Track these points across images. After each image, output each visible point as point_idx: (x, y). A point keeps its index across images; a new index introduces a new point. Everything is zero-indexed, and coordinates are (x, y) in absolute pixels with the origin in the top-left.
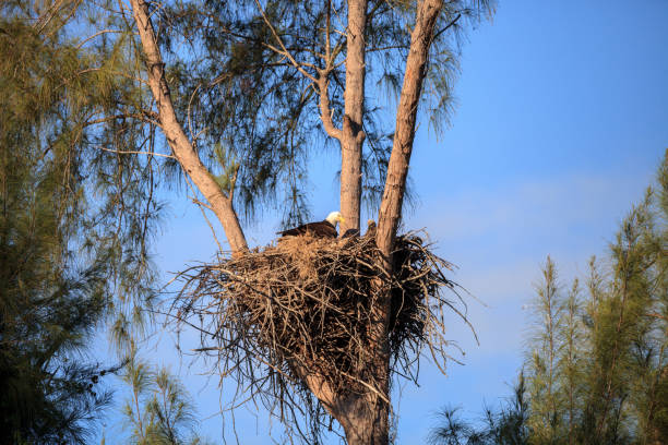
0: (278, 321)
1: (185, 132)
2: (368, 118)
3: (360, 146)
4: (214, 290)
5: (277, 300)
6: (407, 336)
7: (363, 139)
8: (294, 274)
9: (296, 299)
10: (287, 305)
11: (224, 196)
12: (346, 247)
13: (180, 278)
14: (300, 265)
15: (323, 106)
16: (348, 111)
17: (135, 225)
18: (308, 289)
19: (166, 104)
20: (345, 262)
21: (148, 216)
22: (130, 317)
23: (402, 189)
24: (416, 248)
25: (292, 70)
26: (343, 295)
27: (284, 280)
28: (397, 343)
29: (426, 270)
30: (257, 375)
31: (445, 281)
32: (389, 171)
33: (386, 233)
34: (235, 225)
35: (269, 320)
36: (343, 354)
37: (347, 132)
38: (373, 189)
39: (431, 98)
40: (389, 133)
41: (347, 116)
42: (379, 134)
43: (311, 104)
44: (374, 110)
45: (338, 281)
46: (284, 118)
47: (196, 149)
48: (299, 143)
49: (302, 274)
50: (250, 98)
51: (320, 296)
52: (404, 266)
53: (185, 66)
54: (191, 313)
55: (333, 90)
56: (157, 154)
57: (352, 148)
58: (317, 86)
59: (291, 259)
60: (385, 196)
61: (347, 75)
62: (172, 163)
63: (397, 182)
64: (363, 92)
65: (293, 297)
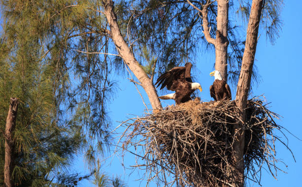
0: (180, 149)
1: (126, 42)
2: (230, 32)
3: (226, 48)
4: (143, 132)
5: (179, 137)
6: (255, 157)
7: (228, 44)
8: (190, 121)
9: (190, 136)
10: (184, 140)
11: (148, 77)
12: (219, 106)
13: (124, 125)
14: (192, 117)
15: (205, 25)
16: (219, 28)
17: (98, 95)
18: (197, 131)
19: (115, 26)
20: (218, 115)
21: (105, 89)
22: (95, 148)
23: (250, 72)
24: (258, 106)
25: (186, 5)
26: (217, 134)
27: (183, 126)
28: (248, 161)
29: (265, 119)
30: (168, 181)
31: (276, 125)
32: (243, 62)
33: (241, 97)
34: (154, 94)
35: (175, 148)
36: (217, 168)
37: (218, 40)
38: (234, 73)
39: (267, 20)
40: (242, 41)
41: (218, 31)
42: (237, 41)
43: (198, 25)
44: (234, 28)
45: (214, 126)
46: (183, 33)
47: (132, 51)
48: (191, 47)
49: (194, 121)
50: (163, 21)
51: (204, 134)
52: (252, 117)
53: (126, 3)
54: (130, 145)
55: (211, 16)
56: (109, 54)
57: (221, 49)
58: (201, 14)
59: (187, 113)
60: (241, 76)
61: (218, 7)
62: (119, 60)
63: (247, 69)
64: (227, 18)
65: (188, 135)
